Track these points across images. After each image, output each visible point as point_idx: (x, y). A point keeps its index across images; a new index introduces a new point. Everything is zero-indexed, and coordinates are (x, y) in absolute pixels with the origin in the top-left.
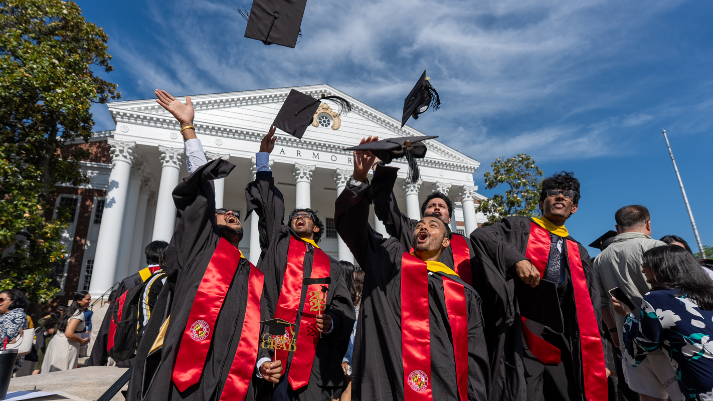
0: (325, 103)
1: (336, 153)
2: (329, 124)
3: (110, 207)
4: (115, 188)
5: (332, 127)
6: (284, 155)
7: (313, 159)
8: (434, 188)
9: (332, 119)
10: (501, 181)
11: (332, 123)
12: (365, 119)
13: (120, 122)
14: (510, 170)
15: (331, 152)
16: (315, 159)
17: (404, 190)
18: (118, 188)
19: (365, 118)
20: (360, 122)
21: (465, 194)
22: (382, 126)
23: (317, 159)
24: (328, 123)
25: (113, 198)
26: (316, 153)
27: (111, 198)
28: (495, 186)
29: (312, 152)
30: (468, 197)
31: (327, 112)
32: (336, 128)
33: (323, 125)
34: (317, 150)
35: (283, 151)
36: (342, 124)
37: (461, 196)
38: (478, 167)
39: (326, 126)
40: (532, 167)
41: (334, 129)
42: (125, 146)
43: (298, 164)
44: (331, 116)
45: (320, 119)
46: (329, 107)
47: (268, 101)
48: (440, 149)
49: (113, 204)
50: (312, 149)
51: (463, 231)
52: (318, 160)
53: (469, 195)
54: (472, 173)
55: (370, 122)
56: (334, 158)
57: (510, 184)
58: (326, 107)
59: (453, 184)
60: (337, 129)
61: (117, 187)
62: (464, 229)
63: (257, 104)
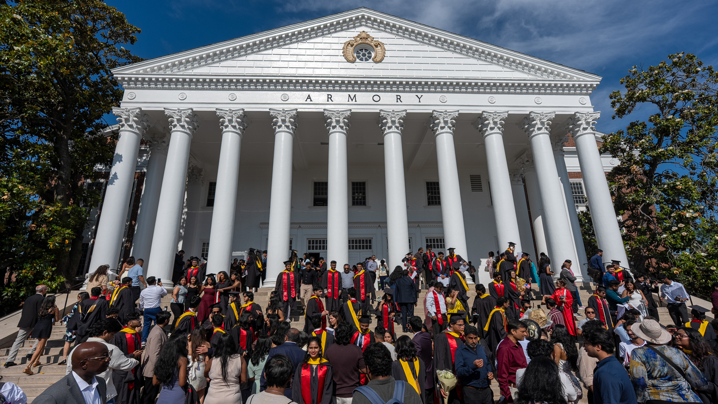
0: (364, 32)
1: (379, 91)
2: (370, 57)
3: (112, 184)
4: (118, 162)
5: (373, 60)
6: (311, 102)
7: (348, 103)
8: (527, 122)
9: (374, 50)
10: (642, 99)
11: (373, 55)
12: (418, 43)
13: (128, 89)
14: (656, 80)
15: (372, 91)
16: (351, 102)
17: (481, 130)
18: (121, 162)
19: (419, 41)
20: (412, 48)
21: (579, 126)
22: (443, 48)
23: (354, 102)
24: (368, 57)
25: (116, 173)
26: (352, 94)
27: (113, 174)
28: (629, 112)
29: (347, 94)
30: (585, 129)
31: (367, 42)
32: (378, 60)
33: (362, 60)
34: (353, 91)
35: (309, 97)
36: (387, 54)
37: (572, 129)
38: (599, 83)
39: (366, 60)
40: (697, 72)
41: (376, 62)
42: (131, 115)
43: (327, 110)
44: (371, 46)
45: (358, 53)
46: (368, 35)
47: (291, 40)
48: (527, 65)
49: (115, 180)
50: (347, 91)
51: (580, 184)
52: (356, 103)
53: (585, 126)
54: (589, 95)
55: (427, 46)
56: (376, 98)
57: (657, 103)
58: (365, 36)
59: (557, 113)
60: (380, 61)
61: (120, 160)
62: (582, 182)
63: (278, 46)
